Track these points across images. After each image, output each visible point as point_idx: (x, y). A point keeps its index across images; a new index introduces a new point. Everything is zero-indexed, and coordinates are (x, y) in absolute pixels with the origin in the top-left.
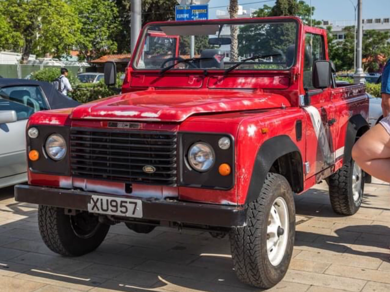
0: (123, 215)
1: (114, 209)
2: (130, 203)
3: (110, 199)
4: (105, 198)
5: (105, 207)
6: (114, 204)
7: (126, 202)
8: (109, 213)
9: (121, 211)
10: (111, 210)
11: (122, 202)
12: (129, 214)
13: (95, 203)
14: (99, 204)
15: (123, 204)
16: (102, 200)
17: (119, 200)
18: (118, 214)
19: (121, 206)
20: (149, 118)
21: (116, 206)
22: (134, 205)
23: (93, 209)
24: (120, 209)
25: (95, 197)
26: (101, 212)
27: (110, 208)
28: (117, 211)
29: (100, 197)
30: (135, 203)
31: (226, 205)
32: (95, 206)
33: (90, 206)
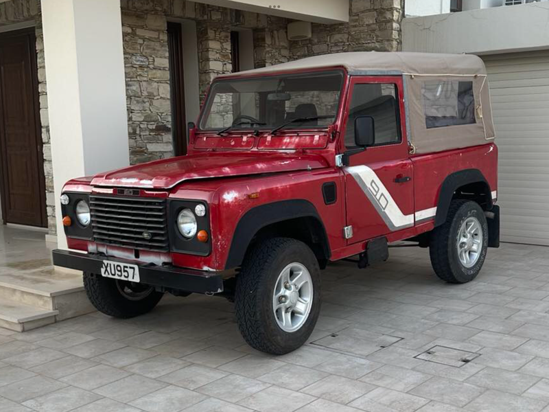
0: (126, 279)
1: (119, 273)
2: (131, 268)
3: (116, 263)
4: (112, 263)
5: (113, 273)
6: (119, 268)
7: (127, 267)
8: (116, 277)
9: (125, 276)
11: (125, 267)
12: (130, 279)
13: (106, 267)
14: (108, 269)
15: (126, 269)
16: (110, 264)
17: (122, 265)
18: (123, 278)
19: (125, 271)
20: (145, 184)
21: (120, 271)
22: (132, 270)
23: (105, 273)
24: (123, 274)
25: (105, 262)
26: (110, 276)
27: (117, 272)
28: (121, 276)
29: (109, 262)
30: (133, 268)
31: (206, 271)
32: (106, 270)
33: (103, 270)
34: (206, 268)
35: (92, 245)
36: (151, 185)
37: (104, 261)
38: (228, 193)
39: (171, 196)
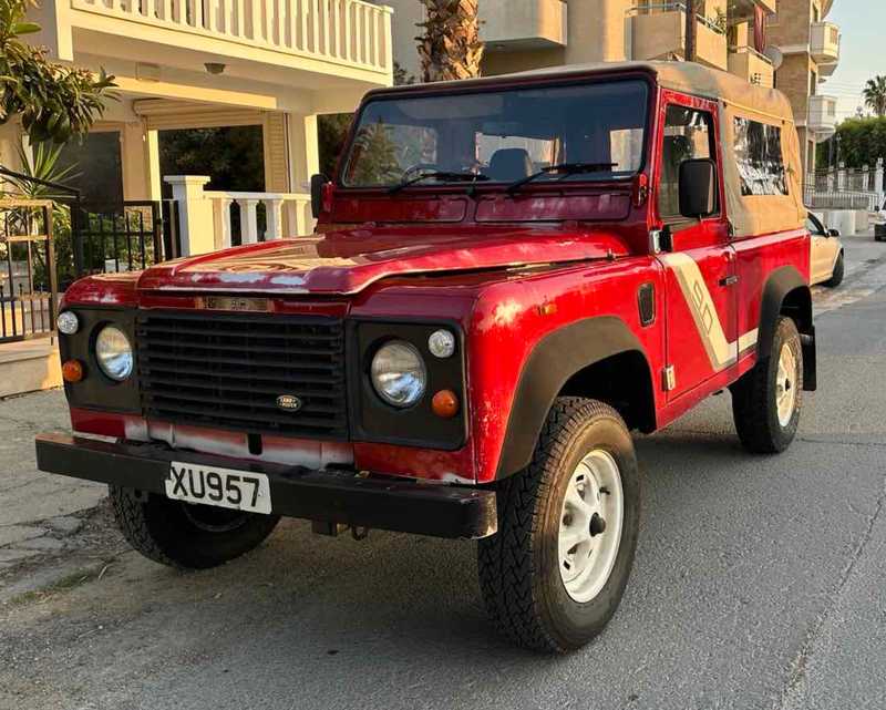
0: (233, 506)
1: (216, 493)
2: (247, 480)
3: (207, 470)
4: (196, 468)
5: (198, 490)
6: (214, 481)
7: (237, 479)
8: (207, 501)
9: (229, 498)
10: (210, 495)
11: (230, 478)
12: (245, 506)
13: (179, 478)
14: (186, 481)
15: (233, 483)
16: (190, 471)
17: (223, 473)
18: (224, 503)
19: (230, 487)
20: (286, 286)
21: (219, 487)
22: (253, 485)
23: (175, 492)
24: (226, 493)
25: (178, 466)
26: (190, 499)
27: (208, 490)
28: (220, 498)
29: (187, 466)
30: (256, 482)
31: (452, 485)
32: (179, 484)
33: (170, 485)
34: (449, 478)
35: (136, 424)
36: (302, 286)
37: (174, 464)
38: (505, 304)
39: (356, 311)
